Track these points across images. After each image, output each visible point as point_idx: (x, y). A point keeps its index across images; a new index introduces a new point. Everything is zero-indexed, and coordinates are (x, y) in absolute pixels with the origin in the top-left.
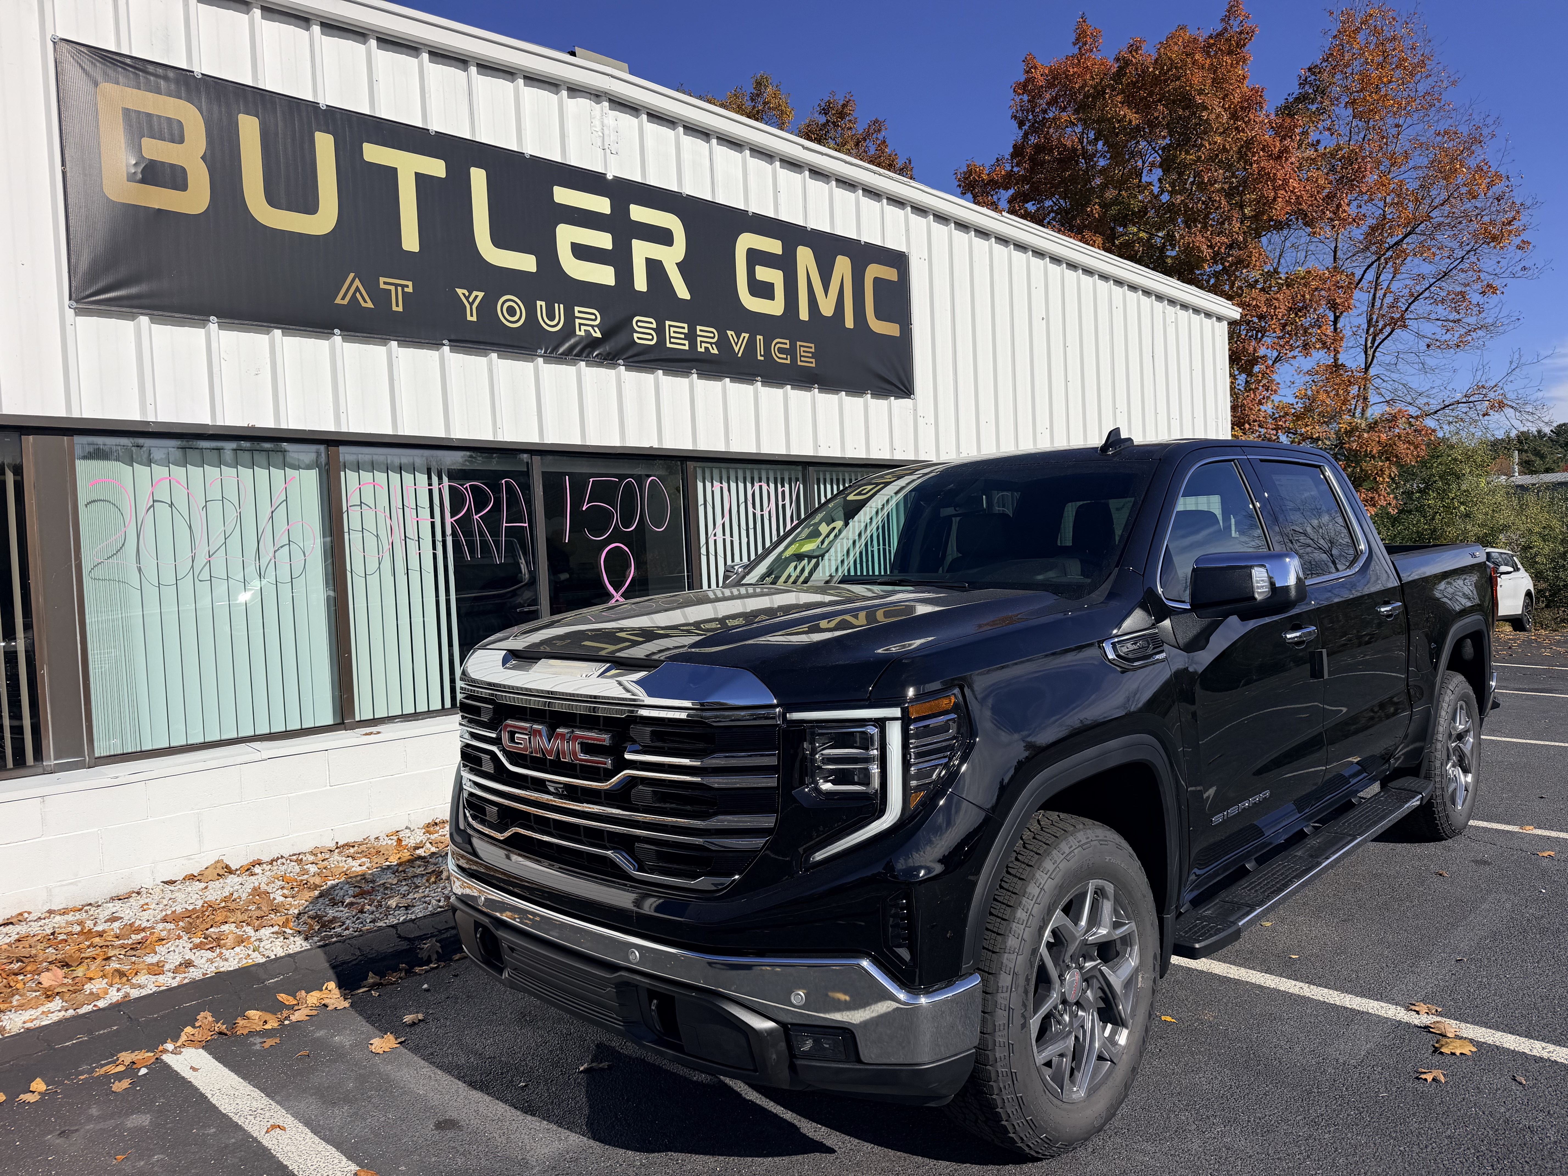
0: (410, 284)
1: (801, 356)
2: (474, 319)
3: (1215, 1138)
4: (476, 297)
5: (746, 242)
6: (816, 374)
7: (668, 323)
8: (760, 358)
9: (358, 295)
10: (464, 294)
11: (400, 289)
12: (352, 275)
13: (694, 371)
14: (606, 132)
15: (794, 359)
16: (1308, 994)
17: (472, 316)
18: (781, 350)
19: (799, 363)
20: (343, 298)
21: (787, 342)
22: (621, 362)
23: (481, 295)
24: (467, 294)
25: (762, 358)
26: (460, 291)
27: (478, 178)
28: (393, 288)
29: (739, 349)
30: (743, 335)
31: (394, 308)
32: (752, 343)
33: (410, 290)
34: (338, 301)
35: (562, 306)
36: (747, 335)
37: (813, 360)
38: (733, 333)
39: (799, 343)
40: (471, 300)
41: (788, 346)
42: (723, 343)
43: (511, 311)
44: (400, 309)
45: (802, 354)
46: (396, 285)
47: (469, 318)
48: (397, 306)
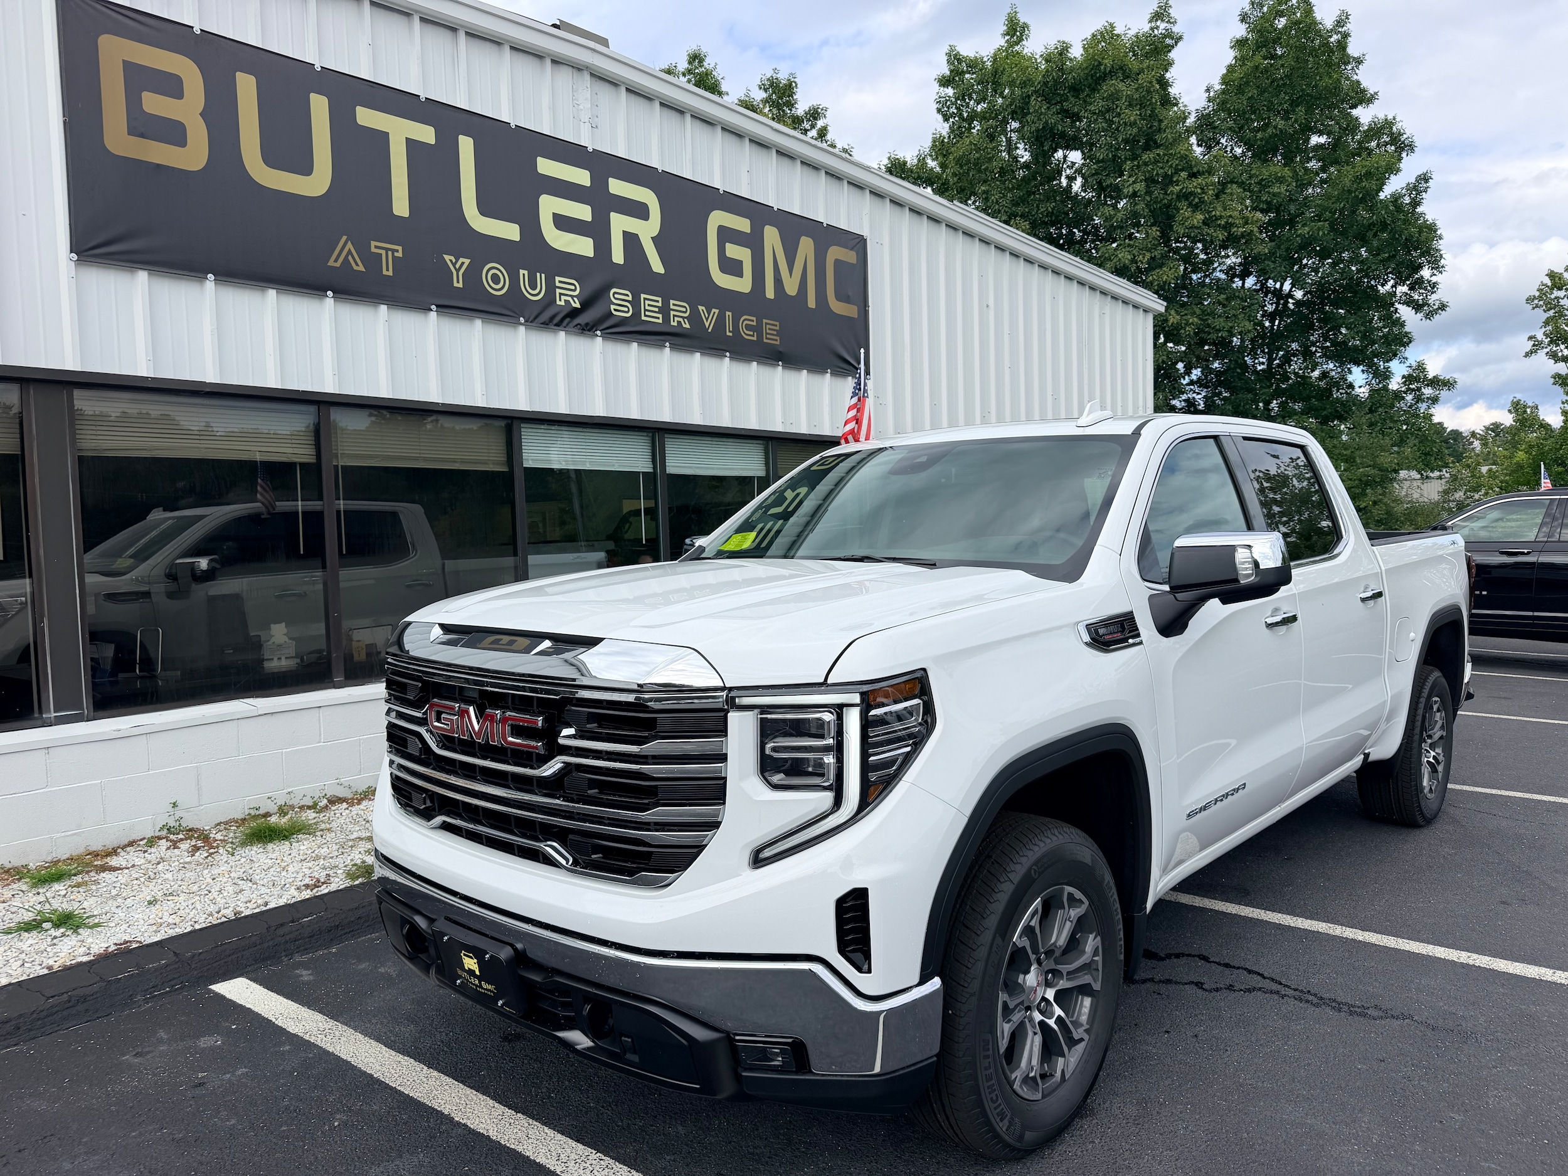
0: (400, 248)
1: (767, 334)
2: (460, 285)
3: (1205, 1031)
4: (463, 263)
5: (718, 219)
6: (780, 352)
7: (643, 296)
8: (729, 334)
9: (350, 258)
10: (451, 261)
11: (390, 253)
12: (344, 238)
13: (667, 344)
14: (587, 106)
15: (760, 336)
16: (1265, 919)
17: (458, 282)
18: (748, 327)
19: (765, 341)
20: (336, 261)
21: (754, 319)
22: (598, 333)
23: (467, 261)
24: (454, 261)
25: (731, 334)
26: (447, 258)
27: (466, 146)
28: (383, 252)
29: (709, 324)
30: (713, 310)
31: (385, 272)
32: (721, 319)
33: (400, 254)
34: (331, 263)
35: (543, 275)
36: (717, 311)
37: (778, 338)
38: (704, 308)
39: (765, 321)
40: (457, 266)
41: (754, 323)
42: (695, 318)
43: (496, 279)
44: (390, 273)
45: (768, 331)
46: (387, 250)
47: (456, 284)
48: (388, 270)
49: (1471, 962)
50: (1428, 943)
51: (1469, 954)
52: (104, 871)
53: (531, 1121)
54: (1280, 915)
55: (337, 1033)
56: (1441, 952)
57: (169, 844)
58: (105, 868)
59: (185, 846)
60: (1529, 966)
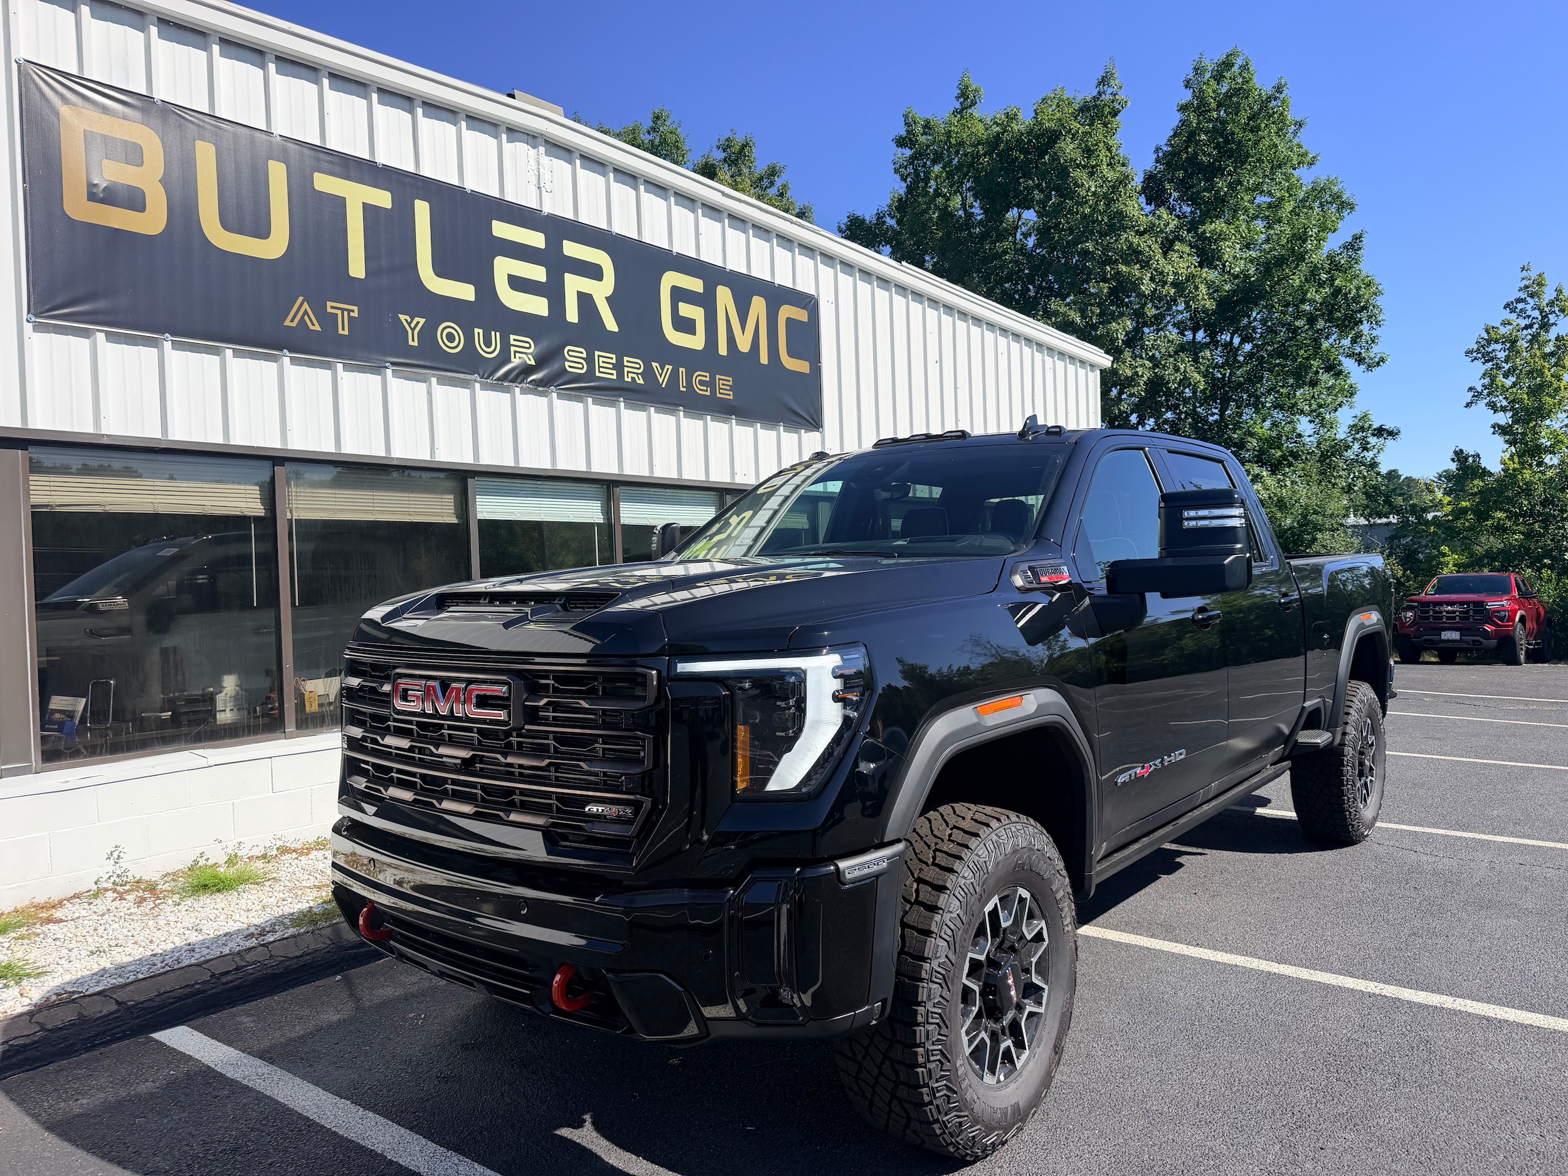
0: (356, 308)
1: (720, 389)
2: (416, 344)
4: (418, 323)
5: (671, 279)
6: (734, 406)
7: (597, 353)
8: (682, 389)
9: (306, 318)
10: (406, 320)
11: (346, 313)
12: (301, 299)
13: (622, 399)
14: (541, 171)
15: (713, 391)
17: (413, 340)
18: (702, 383)
19: (718, 395)
20: (292, 321)
21: (708, 374)
22: (553, 389)
23: (422, 321)
24: (409, 320)
25: (684, 390)
26: (402, 317)
27: (422, 210)
28: (339, 312)
29: (663, 379)
30: (667, 367)
31: (340, 332)
32: (674, 375)
33: (355, 314)
34: (287, 323)
35: (498, 334)
36: (670, 367)
37: (731, 393)
38: (657, 365)
39: (718, 377)
40: (413, 326)
41: (708, 379)
42: (648, 374)
43: (450, 337)
44: (346, 332)
45: (721, 386)
46: (343, 310)
47: (411, 343)
48: (343, 329)
49: (1377, 992)
50: (1340, 974)
51: (1376, 984)
52: (47, 924)
53: (461, 1158)
54: (1202, 949)
55: (275, 1078)
56: (1349, 982)
57: (115, 895)
58: (49, 921)
59: (131, 897)
60: (1432, 995)
